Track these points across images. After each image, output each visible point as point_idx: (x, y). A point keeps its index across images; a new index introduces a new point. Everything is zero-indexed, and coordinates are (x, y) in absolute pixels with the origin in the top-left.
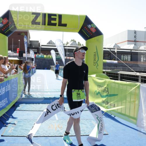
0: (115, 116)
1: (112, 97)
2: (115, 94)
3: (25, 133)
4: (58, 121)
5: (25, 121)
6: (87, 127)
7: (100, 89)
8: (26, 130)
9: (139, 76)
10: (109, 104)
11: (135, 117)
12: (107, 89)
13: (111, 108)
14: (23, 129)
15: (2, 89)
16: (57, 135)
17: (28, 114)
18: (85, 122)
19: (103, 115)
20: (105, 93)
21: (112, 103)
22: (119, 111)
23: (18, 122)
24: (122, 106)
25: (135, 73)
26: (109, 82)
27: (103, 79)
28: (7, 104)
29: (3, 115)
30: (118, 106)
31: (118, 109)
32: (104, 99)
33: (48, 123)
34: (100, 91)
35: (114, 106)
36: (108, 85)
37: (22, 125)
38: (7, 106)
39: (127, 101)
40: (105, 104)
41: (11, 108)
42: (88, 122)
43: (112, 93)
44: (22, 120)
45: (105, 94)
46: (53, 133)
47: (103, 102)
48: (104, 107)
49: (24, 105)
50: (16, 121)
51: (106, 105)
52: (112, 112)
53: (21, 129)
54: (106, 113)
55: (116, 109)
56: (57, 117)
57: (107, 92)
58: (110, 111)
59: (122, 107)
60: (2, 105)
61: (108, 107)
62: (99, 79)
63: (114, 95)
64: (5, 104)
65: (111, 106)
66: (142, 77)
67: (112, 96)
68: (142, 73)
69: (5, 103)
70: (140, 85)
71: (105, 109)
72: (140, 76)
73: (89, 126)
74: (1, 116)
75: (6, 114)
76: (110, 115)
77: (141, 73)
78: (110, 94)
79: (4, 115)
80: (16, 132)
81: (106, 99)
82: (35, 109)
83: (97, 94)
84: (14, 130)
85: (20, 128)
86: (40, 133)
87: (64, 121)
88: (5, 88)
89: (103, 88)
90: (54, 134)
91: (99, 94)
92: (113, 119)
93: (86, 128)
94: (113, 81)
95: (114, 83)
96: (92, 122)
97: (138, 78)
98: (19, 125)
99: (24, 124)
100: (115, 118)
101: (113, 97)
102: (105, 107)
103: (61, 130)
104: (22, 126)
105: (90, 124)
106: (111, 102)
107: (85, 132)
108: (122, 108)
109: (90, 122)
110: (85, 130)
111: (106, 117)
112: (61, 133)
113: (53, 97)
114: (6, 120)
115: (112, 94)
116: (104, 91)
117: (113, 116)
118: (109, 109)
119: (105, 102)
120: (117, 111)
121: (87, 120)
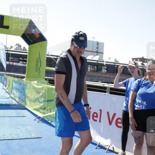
0: (52, 122)
6: (21, 132)
7: (38, 95)
10: (46, 110)
12: (44, 95)
13: (47, 113)
19: (40, 120)
21: (48, 108)
26: (47, 87)
27: (42, 85)
30: (54, 112)
31: (54, 114)
34: (38, 97)
35: (51, 112)
36: (45, 91)
40: (42, 110)
42: (23, 127)
47: (41, 108)
48: (41, 112)
52: (48, 117)
54: (42, 118)
57: (45, 98)
58: (46, 116)
62: (38, 85)
63: (51, 100)
65: (48, 112)
71: (42, 114)
73: (24, 130)
76: (47, 120)
81: (43, 105)
89: (41, 94)
92: (50, 124)
101: (50, 102)
102: (42, 112)
106: (48, 107)
107: (19, 136)
109: (26, 127)
110: (19, 134)
111: (43, 123)
116: (41, 97)
117: (50, 122)
118: (46, 114)
120: (53, 116)
121: (23, 125)
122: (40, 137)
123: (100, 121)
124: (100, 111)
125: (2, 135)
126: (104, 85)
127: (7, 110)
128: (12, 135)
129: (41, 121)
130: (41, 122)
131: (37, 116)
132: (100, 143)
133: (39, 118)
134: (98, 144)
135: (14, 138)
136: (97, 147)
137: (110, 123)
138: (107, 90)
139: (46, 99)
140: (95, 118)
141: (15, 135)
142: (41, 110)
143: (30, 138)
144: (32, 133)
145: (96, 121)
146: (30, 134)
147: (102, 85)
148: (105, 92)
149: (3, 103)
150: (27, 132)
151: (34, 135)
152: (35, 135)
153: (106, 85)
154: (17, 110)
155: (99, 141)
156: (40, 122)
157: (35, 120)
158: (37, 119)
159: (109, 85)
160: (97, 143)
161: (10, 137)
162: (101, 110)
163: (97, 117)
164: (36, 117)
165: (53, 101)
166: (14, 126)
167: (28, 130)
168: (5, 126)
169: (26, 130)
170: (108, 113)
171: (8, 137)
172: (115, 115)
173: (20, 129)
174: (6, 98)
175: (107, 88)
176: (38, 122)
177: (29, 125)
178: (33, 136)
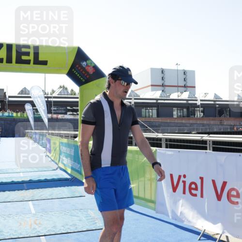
4: (34, 214)
6: (80, 220)
9: (162, 139)
11: (153, 199)
16: (32, 235)
18: (78, 213)
25: (157, 134)
33: (18, 218)
39: (146, 179)
42: (83, 213)
46: (26, 232)
56: (33, 208)
66: (167, 140)
68: (166, 134)
70: (156, 150)
72: (164, 138)
73: (84, 218)
77: (164, 134)
86: (5, 234)
87: (44, 214)
90: (28, 234)
93: (78, 222)
96: (89, 213)
97: (161, 141)
103: (39, 227)
105: (85, 216)
107: (77, 228)
109: (86, 213)
110: (77, 224)
112: (39, 232)
113: (29, 179)
121: (82, 210)
123: (202, 196)
124: (200, 180)
125: (52, 227)
126: (202, 137)
127: (55, 188)
128: (67, 227)
132: (205, 230)
134: (202, 232)
135: (69, 231)
136: (200, 238)
137: (219, 197)
138: (208, 146)
140: (194, 192)
141: (71, 226)
143: (94, 229)
144: (97, 221)
145: (195, 195)
146: (93, 222)
147: (200, 138)
148: (205, 148)
149: (49, 178)
150: (87, 220)
152: (101, 225)
153: (205, 137)
154: (69, 187)
155: (202, 227)
159: (210, 137)
160: (200, 231)
161: (63, 230)
162: (202, 179)
163: (196, 189)
166: (67, 211)
167: (91, 216)
168: (56, 214)
169: (87, 217)
170: (214, 182)
171: (60, 230)
172: (225, 183)
174: (52, 169)
175: (208, 142)
177: (91, 210)
178: (98, 225)
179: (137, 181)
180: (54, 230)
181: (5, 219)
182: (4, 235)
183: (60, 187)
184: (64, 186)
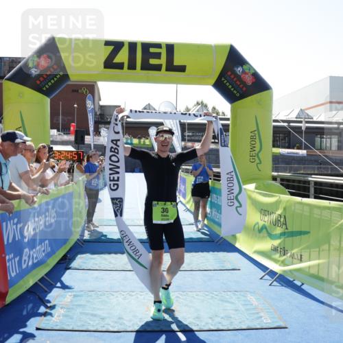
0: (303, 284)
1: (294, 238)
2: (303, 230)
3: (90, 322)
5: (90, 293)
6: (236, 310)
7: (266, 219)
8: (92, 315)
10: (289, 255)
12: (282, 220)
13: (292, 264)
14: (87, 314)
15: (36, 219)
17: (97, 278)
18: (231, 297)
20: (279, 228)
21: (294, 251)
22: (313, 271)
23: (75, 296)
24: (319, 259)
26: (288, 201)
27: (273, 196)
28: (49, 255)
29: (40, 280)
30: (310, 261)
31: (309, 267)
32: (276, 243)
33: (144, 299)
34: (266, 224)
35: (301, 260)
36: (285, 209)
37: (83, 303)
38: (48, 258)
39: (332, 248)
40: (278, 255)
41: (59, 263)
42: (239, 298)
43: (296, 229)
44: (82, 293)
45: (278, 230)
47: (275, 249)
48: (276, 261)
49: (88, 256)
50: (70, 294)
51: (281, 256)
52: (295, 273)
53: (81, 313)
54: (280, 275)
55: (306, 268)
57: (284, 227)
58: (290, 271)
59: (321, 261)
60: (36, 258)
61: (286, 262)
62: (265, 195)
63: (301, 233)
64: (44, 254)
65: (295, 260)
67: (296, 236)
69: (44, 251)
71: (280, 265)
73: (241, 306)
74: (36, 283)
75: (45, 277)
76: (292, 280)
78: (290, 229)
79: (42, 280)
80: (70, 320)
81: (280, 244)
82: (112, 266)
83: (260, 231)
84: (65, 316)
85: (79, 310)
86: (125, 322)
87: (181, 295)
88: (43, 216)
89: (274, 217)
90: (159, 327)
91: (264, 230)
92: (299, 289)
93: (233, 312)
94: (298, 199)
95: (301, 203)
96: (249, 298)
98: (76, 303)
99: (88, 302)
100: (303, 287)
101: (298, 237)
102: (279, 261)
104: (85, 305)
105: (243, 303)
106: (292, 249)
107: (232, 323)
108: (319, 265)
109: (243, 298)
110: (233, 316)
111: (282, 286)
114: (46, 291)
115: (294, 230)
116: (276, 223)
117: (299, 283)
118: (288, 265)
119: (279, 249)
120: (307, 270)
121: (236, 293)
122: (282, 324)
127: (194, 254)
128: (217, 319)
129: (277, 281)
130: (278, 284)
131: (267, 268)
133: (272, 273)
135: (221, 328)
139: (287, 229)
141: (222, 318)
142: (275, 254)
143: (258, 327)
144: (262, 314)
146: (256, 316)
150: (247, 310)
151: (267, 321)
152: (269, 321)
154: (216, 253)
156: (275, 283)
157: (261, 279)
158: (267, 277)
161: (212, 325)
164: (265, 272)
165: (306, 236)
166: (215, 293)
167: (252, 305)
168: (197, 295)
169: (247, 305)
171: (207, 323)
173: (232, 303)
174: (188, 223)
176: (270, 285)
177: (251, 293)
179: (318, 250)
180: (198, 323)
181: (125, 299)
182: (124, 324)
183: (202, 252)
184: (208, 252)
